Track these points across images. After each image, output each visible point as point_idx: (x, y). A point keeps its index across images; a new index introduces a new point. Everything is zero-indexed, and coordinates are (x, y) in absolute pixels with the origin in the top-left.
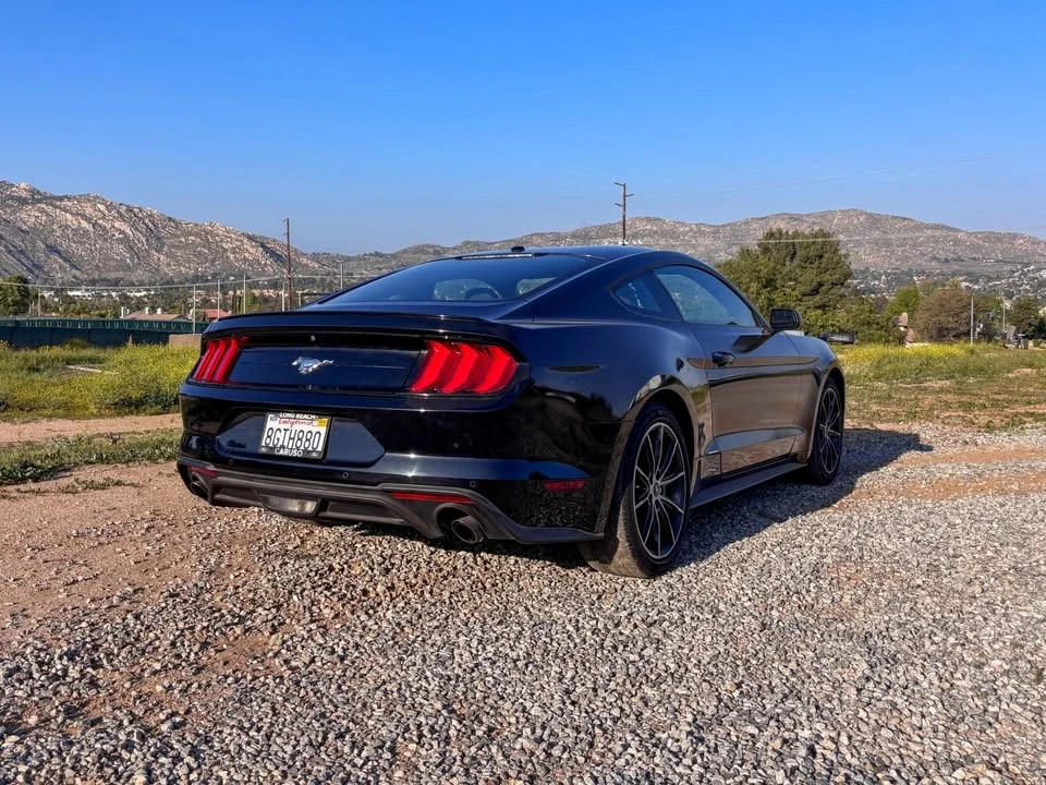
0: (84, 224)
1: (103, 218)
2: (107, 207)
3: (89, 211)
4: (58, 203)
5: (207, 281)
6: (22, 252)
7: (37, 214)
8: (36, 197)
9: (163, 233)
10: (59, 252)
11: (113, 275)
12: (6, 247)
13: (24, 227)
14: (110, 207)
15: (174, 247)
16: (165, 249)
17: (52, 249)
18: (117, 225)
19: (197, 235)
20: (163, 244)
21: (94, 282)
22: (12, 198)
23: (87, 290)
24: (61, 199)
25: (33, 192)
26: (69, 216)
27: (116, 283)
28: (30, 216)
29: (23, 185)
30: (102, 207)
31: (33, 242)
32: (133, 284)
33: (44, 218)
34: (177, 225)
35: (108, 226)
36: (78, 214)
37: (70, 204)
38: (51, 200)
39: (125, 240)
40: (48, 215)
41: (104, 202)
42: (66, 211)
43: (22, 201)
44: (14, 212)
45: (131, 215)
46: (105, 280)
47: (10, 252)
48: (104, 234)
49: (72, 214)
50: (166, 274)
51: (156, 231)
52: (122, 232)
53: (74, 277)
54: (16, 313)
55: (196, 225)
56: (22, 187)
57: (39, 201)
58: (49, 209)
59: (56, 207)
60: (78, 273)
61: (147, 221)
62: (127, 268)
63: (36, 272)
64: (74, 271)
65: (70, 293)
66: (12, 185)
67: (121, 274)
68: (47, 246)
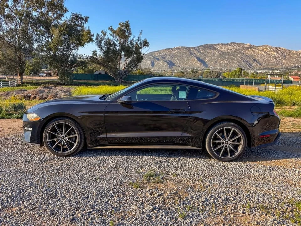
0: (263, 53)
1: (269, 51)
2: (270, 48)
3: (265, 49)
4: (257, 48)
5: (299, 67)
6: (247, 61)
7: (251, 51)
8: (251, 47)
9: (286, 54)
10: (256, 61)
11: (270, 67)
12: (243, 60)
13: (248, 55)
14: (271, 48)
15: (289, 58)
16: (286, 59)
17: (255, 60)
18: (272, 53)
19: (296, 54)
20: (286, 57)
21: (265, 69)
22: (245, 47)
23: (263, 71)
24: (257, 47)
25: (251, 45)
26: (259, 51)
27: (271, 69)
28: (249, 52)
29: (248, 44)
30: (268, 48)
31: (250, 59)
32: (276, 69)
33: (253, 52)
34: (290, 51)
35: (270, 53)
36: (262, 51)
37: (260, 48)
38: (255, 47)
39: (275, 57)
40: (254, 51)
41: (269, 47)
42: (259, 50)
43: (248, 48)
44: (245, 51)
45: (277, 50)
46: (268, 68)
47: (244, 61)
48: (269, 55)
49: (260, 51)
50: (286, 66)
51: (284, 54)
52: (274, 55)
53: (260, 67)
54: (239, 77)
55: (296, 51)
56: (247, 45)
57: (252, 48)
58: (254, 50)
59: (256, 49)
60: (261, 66)
61: (281, 51)
62: (275, 65)
63: (250, 66)
64: (260, 66)
65: (258, 72)
66: (245, 44)
67: (273, 66)
68: (253, 59)
